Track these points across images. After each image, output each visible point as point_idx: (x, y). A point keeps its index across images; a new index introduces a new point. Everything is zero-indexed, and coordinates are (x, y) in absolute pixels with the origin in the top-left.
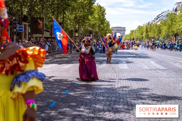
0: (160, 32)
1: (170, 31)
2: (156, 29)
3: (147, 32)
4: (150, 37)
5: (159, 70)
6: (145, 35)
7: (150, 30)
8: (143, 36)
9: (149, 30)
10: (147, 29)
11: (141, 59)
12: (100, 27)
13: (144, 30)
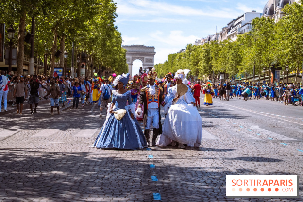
0: (238, 60)
1: (263, 58)
2: (228, 52)
3: (208, 59)
4: (214, 70)
5: (281, 141)
6: (204, 67)
7: (216, 55)
8: (198, 68)
9: (212, 54)
10: (208, 52)
11: (226, 119)
12: (104, 45)
13: (202, 55)
